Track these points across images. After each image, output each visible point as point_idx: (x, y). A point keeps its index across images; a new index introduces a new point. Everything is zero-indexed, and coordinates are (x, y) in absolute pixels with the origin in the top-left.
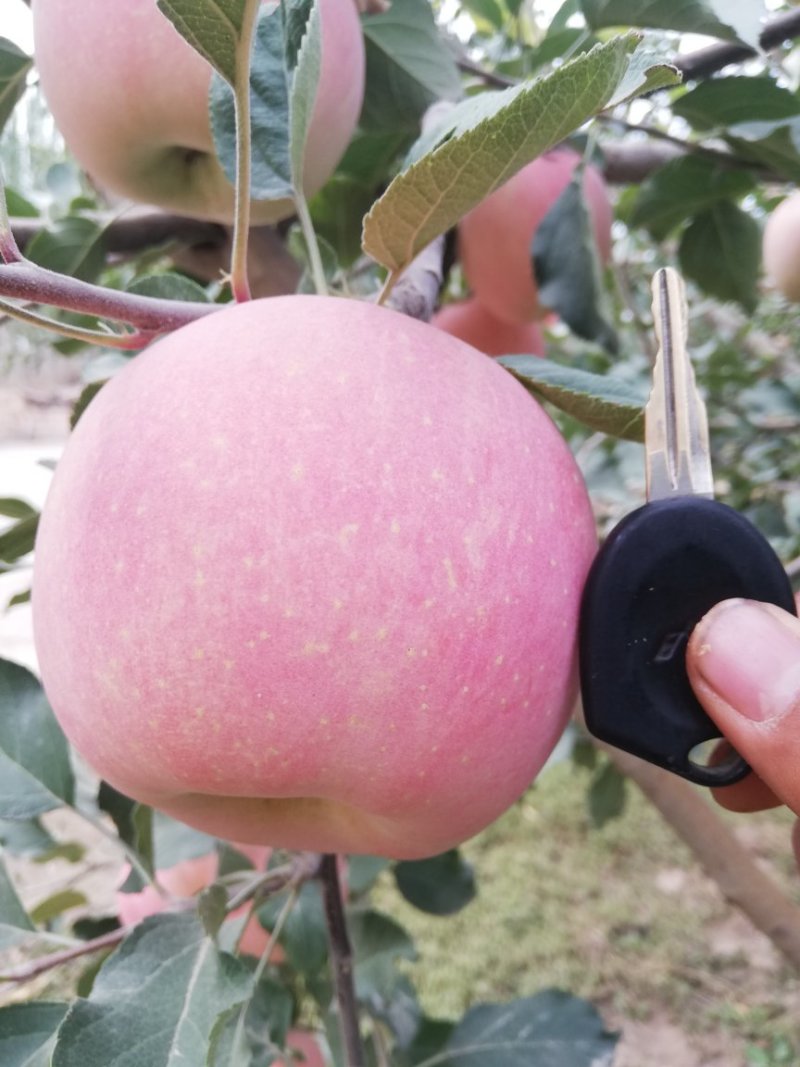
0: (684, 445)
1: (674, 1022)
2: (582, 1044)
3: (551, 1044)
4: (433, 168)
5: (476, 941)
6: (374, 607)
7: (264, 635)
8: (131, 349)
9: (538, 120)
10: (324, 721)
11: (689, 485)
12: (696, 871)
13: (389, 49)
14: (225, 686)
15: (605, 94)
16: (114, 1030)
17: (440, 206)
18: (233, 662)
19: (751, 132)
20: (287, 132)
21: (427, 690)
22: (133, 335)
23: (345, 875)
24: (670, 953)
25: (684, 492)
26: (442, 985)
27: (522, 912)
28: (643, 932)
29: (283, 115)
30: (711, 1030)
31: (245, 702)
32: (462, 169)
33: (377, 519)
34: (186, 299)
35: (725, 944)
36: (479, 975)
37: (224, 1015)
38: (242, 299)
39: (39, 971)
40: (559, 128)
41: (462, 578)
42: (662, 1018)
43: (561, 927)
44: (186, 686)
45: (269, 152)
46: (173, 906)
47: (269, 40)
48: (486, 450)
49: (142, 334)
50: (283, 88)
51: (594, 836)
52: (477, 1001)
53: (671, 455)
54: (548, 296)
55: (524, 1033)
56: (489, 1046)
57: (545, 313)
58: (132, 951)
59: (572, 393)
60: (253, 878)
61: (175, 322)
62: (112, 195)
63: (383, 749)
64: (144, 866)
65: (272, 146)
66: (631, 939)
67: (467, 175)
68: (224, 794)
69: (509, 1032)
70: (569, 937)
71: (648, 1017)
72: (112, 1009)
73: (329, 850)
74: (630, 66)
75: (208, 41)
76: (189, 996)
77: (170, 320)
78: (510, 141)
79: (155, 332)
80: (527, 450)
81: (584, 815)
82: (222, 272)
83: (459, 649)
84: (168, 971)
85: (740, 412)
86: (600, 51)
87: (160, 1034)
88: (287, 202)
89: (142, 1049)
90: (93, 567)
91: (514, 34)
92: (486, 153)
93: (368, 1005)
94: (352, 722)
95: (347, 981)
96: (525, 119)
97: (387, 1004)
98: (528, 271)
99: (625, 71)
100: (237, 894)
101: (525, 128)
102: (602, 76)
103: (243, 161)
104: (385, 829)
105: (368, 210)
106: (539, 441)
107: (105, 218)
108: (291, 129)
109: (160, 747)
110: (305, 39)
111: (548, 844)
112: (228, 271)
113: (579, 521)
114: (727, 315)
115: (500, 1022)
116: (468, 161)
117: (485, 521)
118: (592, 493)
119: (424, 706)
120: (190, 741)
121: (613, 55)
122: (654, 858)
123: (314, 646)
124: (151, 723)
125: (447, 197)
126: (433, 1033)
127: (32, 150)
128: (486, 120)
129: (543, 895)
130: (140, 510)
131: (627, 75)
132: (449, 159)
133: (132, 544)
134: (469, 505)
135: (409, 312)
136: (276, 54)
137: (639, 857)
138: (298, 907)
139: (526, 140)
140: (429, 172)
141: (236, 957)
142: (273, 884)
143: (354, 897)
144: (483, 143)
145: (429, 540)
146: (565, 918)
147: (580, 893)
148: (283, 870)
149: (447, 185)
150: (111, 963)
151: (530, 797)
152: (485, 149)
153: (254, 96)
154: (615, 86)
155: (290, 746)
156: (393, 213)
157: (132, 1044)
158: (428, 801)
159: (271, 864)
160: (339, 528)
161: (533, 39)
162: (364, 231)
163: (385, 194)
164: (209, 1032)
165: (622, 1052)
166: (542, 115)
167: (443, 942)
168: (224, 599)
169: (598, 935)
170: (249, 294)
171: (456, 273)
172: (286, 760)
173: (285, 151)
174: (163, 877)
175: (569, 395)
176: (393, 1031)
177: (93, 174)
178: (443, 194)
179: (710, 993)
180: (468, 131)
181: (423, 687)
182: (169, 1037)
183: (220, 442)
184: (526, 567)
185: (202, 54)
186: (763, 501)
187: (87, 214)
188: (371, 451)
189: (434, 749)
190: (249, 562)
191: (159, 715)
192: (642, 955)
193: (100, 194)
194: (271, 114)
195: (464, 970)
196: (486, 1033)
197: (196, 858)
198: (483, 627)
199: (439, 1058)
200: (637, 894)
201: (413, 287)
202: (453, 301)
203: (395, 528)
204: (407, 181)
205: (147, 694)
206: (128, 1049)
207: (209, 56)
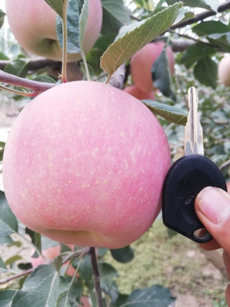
0: (196, 140)
1: (192, 294)
2: (166, 301)
3: (157, 301)
4: (121, 42)
5: (135, 271)
6: (103, 173)
7: (70, 182)
8: (32, 97)
9: (152, 28)
10: (88, 208)
11: (197, 152)
12: (198, 251)
13: (110, 11)
14: (58, 197)
15: (172, 21)
16: (29, 299)
17: (123, 54)
18: (61, 190)
19: (215, 37)
20: (79, 33)
21: (119, 198)
22: (32, 93)
23: (97, 252)
24: (191, 275)
25: (195, 154)
26: (125, 284)
27: (148, 263)
28: (183, 268)
29: (78, 28)
30: (203, 297)
31: (64, 202)
32: (130, 42)
33: (104, 147)
34: (49, 82)
35: (207, 272)
36: (136, 281)
37: (61, 295)
38: (65, 82)
39: (8, 281)
40: (159, 31)
41: (130, 165)
42: (189, 293)
43: (160, 267)
44: (47, 197)
45: (73, 39)
46: (47, 262)
47: (73, 6)
48: (137, 127)
49: (35, 92)
50: (78, 20)
51: (169, 241)
52: (136, 288)
53: (192, 142)
54: (156, 84)
55: (149, 297)
56: (139, 301)
57: (155, 89)
58: (34, 276)
59: (163, 110)
60: (70, 254)
61: (45, 89)
62: (30, 54)
63: (106, 216)
64: (38, 250)
65: (74, 37)
66: (180, 271)
67: (131, 45)
68: (59, 229)
69: (144, 297)
70: (162, 270)
71: (185, 293)
72: (28, 293)
73: (92, 246)
74: (180, 13)
75: (54, 4)
76: (51, 289)
77: (43, 88)
78: (144, 34)
79: (39, 92)
80: (149, 127)
81: (166, 235)
82: (59, 74)
83: (129, 186)
84: (45, 281)
85: (211, 119)
86: (171, 8)
87: (42, 300)
88: (79, 55)
89: (37, 305)
90: (19, 161)
91: (146, 8)
92: (137, 38)
93: (104, 290)
94: (97, 208)
95: (98, 284)
96: (149, 28)
97: (110, 290)
98: (150, 76)
99: (178, 14)
100: (65, 258)
101: (149, 30)
102: (171, 15)
103: (65, 41)
104: (107, 240)
105: (102, 55)
106: (153, 125)
107: (27, 60)
108: (80, 32)
109: (39, 215)
110: (84, 5)
111: (156, 243)
112: (61, 74)
113: (165, 148)
114: (208, 90)
115: (142, 294)
116: (131, 40)
117: (137, 148)
118: (169, 142)
119: (118, 203)
120: (48, 213)
121: (175, 9)
122: (186, 247)
123: (85, 185)
124: (36, 208)
125: (126, 51)
126: (122, 298)
127: (8, 42)
128: (137, 28)
129: (155, 258)
130: (33, 144)
131: (179, 15)
132: (126, 40)
133: (30, 154)
134: (132, 143)
135: (114, 86)
136: (75, 11)
137: (182, 247)
138: (83, 261)
139: (149, 34)
140: (120, 43)
141: (65, 277)
142: (76, 255)
143: (99, 258)
144: (136, 35)
145: (120, 154)
146: (161, 264)
147: (165, 257)
148: (79, 251)
149: (125, 48)
150: (28, 279)
151: (151, 229)
152: (136, 37)
153: (69, 23)
154: (175, 18)
155: (78, 215)
156: (109, 56)
157: (34, 303)
158: (120, 232)
159: (76, 249)
160: (93, 150)
161: (153, 10)
162: (101, 62)
163: (107, 50)
164: (57, 300)
165: (177, 303)
166: (153, 27)
167: (126, 271)
168: (58, 171)
169: (170, 269)
170: (67, 81)
171: (130, 77)
172: (77, 219)
173: (78, 39)
174: (44, 252)
175: (162, 111)
176: (111, 297)
177: (25, 48)
178: (124, 50)
179: (202, 286)
180: (131, 31)
181: (118, 198)
182: (45, 301)
183: (57, 124)
184: (149, 162)
185: (52, 8)
186: (218, 144)
187: (22, 59)
188: (102, 127)
189: (122, 216)
190: (65, 160)
191: (39, 206)
192: (183, 275)
193: (26, 54)
194: (74, 28)
195: (131, 279)
196: (138, 298)
197: (54, 246)
198: (136, 180)
199: (125, 305)
200: (182, 257)
201: (116, 80)
202: (129, 85)
203: (109, 150)
204: (113, 47)
205: (35, 199)
206: (33, 305)
207: (55, 9)
